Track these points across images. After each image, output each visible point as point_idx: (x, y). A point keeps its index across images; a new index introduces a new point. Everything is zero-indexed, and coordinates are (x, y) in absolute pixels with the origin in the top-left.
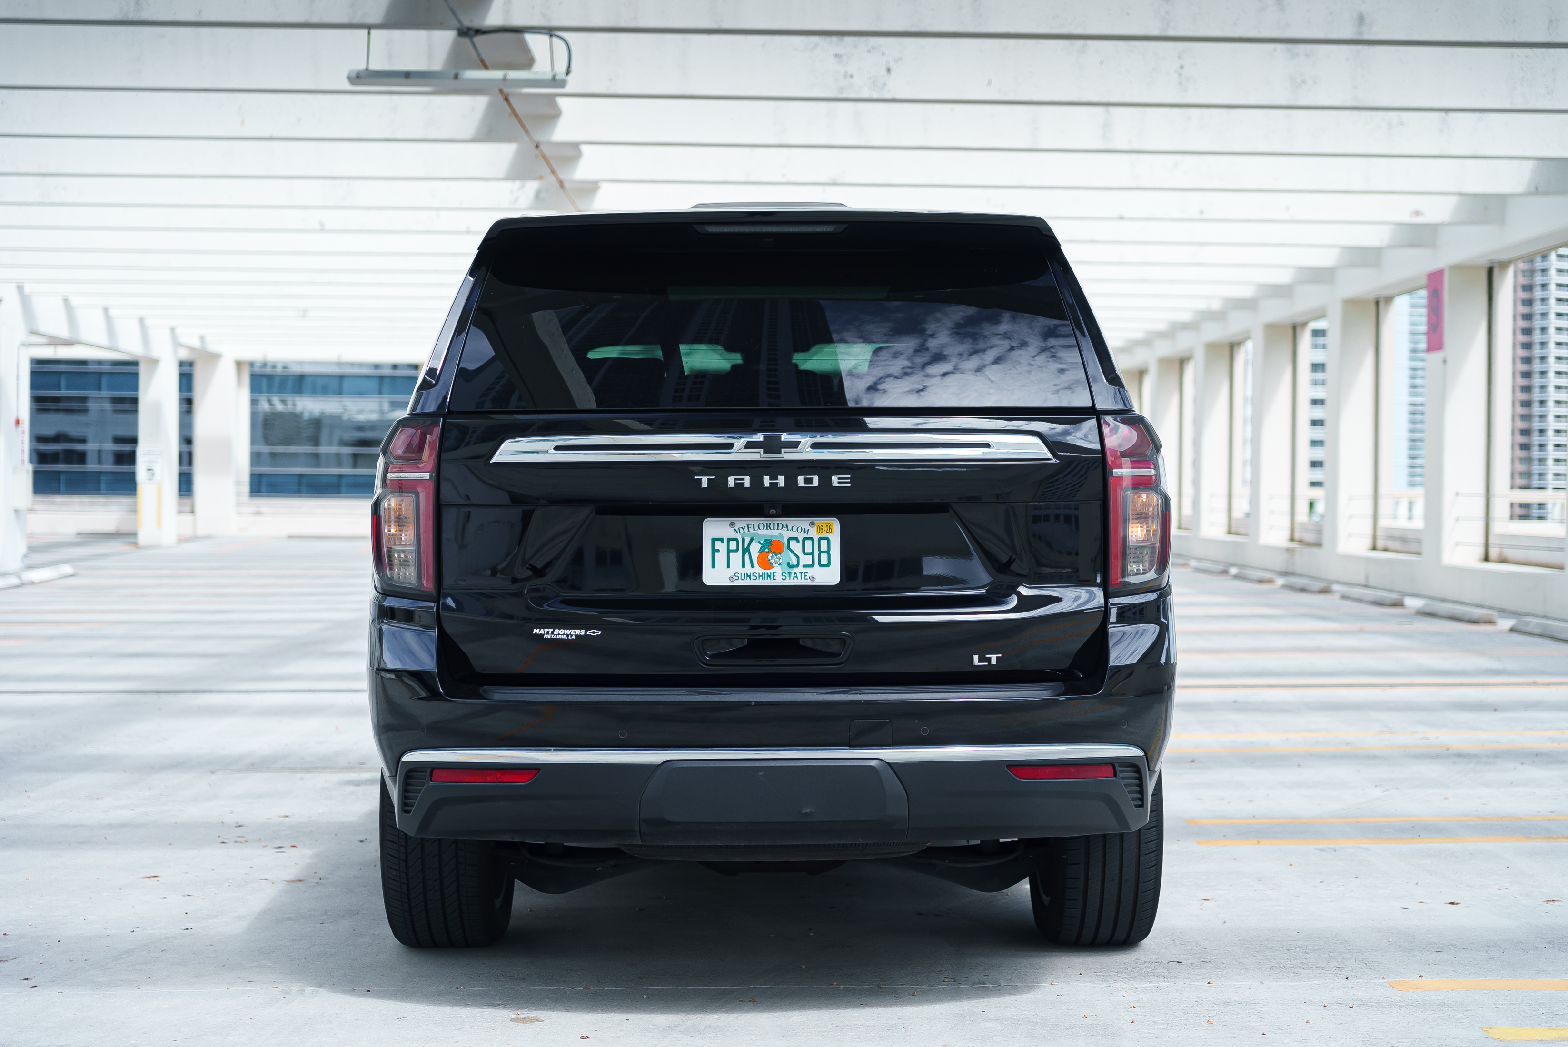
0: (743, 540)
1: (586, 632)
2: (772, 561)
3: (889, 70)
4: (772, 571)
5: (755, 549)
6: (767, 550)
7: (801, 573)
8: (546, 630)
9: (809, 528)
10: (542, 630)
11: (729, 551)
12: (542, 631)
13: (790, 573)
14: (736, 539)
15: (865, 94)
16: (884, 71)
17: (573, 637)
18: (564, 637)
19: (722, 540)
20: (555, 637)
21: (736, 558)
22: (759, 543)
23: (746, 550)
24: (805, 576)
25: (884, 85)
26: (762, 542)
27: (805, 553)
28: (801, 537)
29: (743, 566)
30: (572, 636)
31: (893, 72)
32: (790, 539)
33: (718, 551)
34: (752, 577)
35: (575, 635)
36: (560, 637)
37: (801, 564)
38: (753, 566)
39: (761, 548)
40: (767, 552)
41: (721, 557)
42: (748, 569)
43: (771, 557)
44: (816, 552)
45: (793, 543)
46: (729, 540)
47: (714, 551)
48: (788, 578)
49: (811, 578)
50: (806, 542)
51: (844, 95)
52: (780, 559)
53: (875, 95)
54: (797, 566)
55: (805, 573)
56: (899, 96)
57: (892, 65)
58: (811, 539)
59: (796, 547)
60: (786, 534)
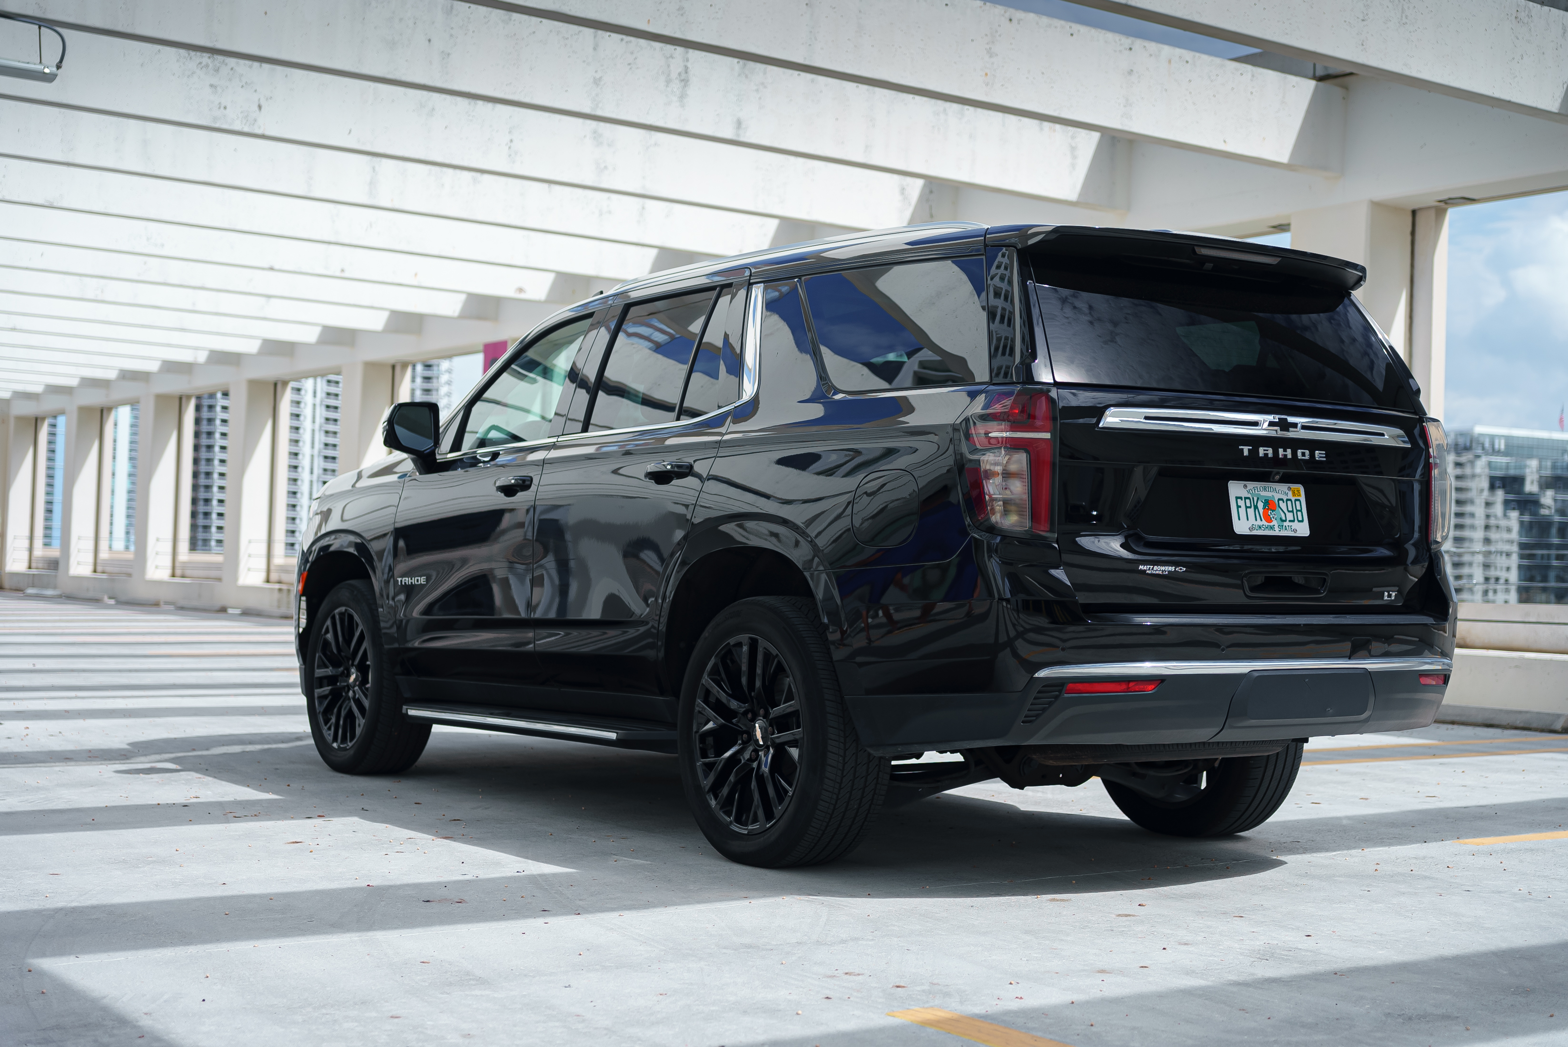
0: (1253, 498)
1: (1175, 569)
2: (1271, 516)
3: (260, 107)
4: (1271, 524)
5: (1260, 505)
6: (1267, 507)
7: (1289, 526)
8: (1148, 567)
9: (1288, 492)
10: (1146, 566)
11: (1247, 507)
12: (1145, 568)
13: (1283, 526)
14: (1249, 498)
15: (237, 127)
16: (257, 108)
17: (1167, 573)
18: (1160, 573)
19: (1241, 498)
20: (1154, 572)
21: (1251, 511)
22: (1262, 501)
23: (1256, 507)
24: (1291, 529)
25: (255, 120)
26: (1263, 501)
27: (1289, 511)
28: (1285, 498)
29: (1256, 520)
30: (1166, 571)
31: (263, 109)
32: (1279, 500)
33: (1240, 507)
34: (1262, 529)
35: (1168, 571)
36: (1157, 572)
37: (1288, 520)
38: (1261, 520)
39: (1264, 505)
40: (1267, 509)
41: (1242, 511)
42: (1259, 523)
43: (1271, 513)
44: (1295, 511)
45: (1281, 502)
46: (1246, 498)
47: (1238, 507)
48: (1282, 530)
49: (1295, 530)
50: (1288, 502)
51: (217, 125)
52: (1275, 515)
53: (246, 129)
54: (1285, 521)
55: (1291, 526)
56: (268, 133)
57: (263, 103)
58: (1290, 500)
59: (1283, 505)
60: (1277, 496)
